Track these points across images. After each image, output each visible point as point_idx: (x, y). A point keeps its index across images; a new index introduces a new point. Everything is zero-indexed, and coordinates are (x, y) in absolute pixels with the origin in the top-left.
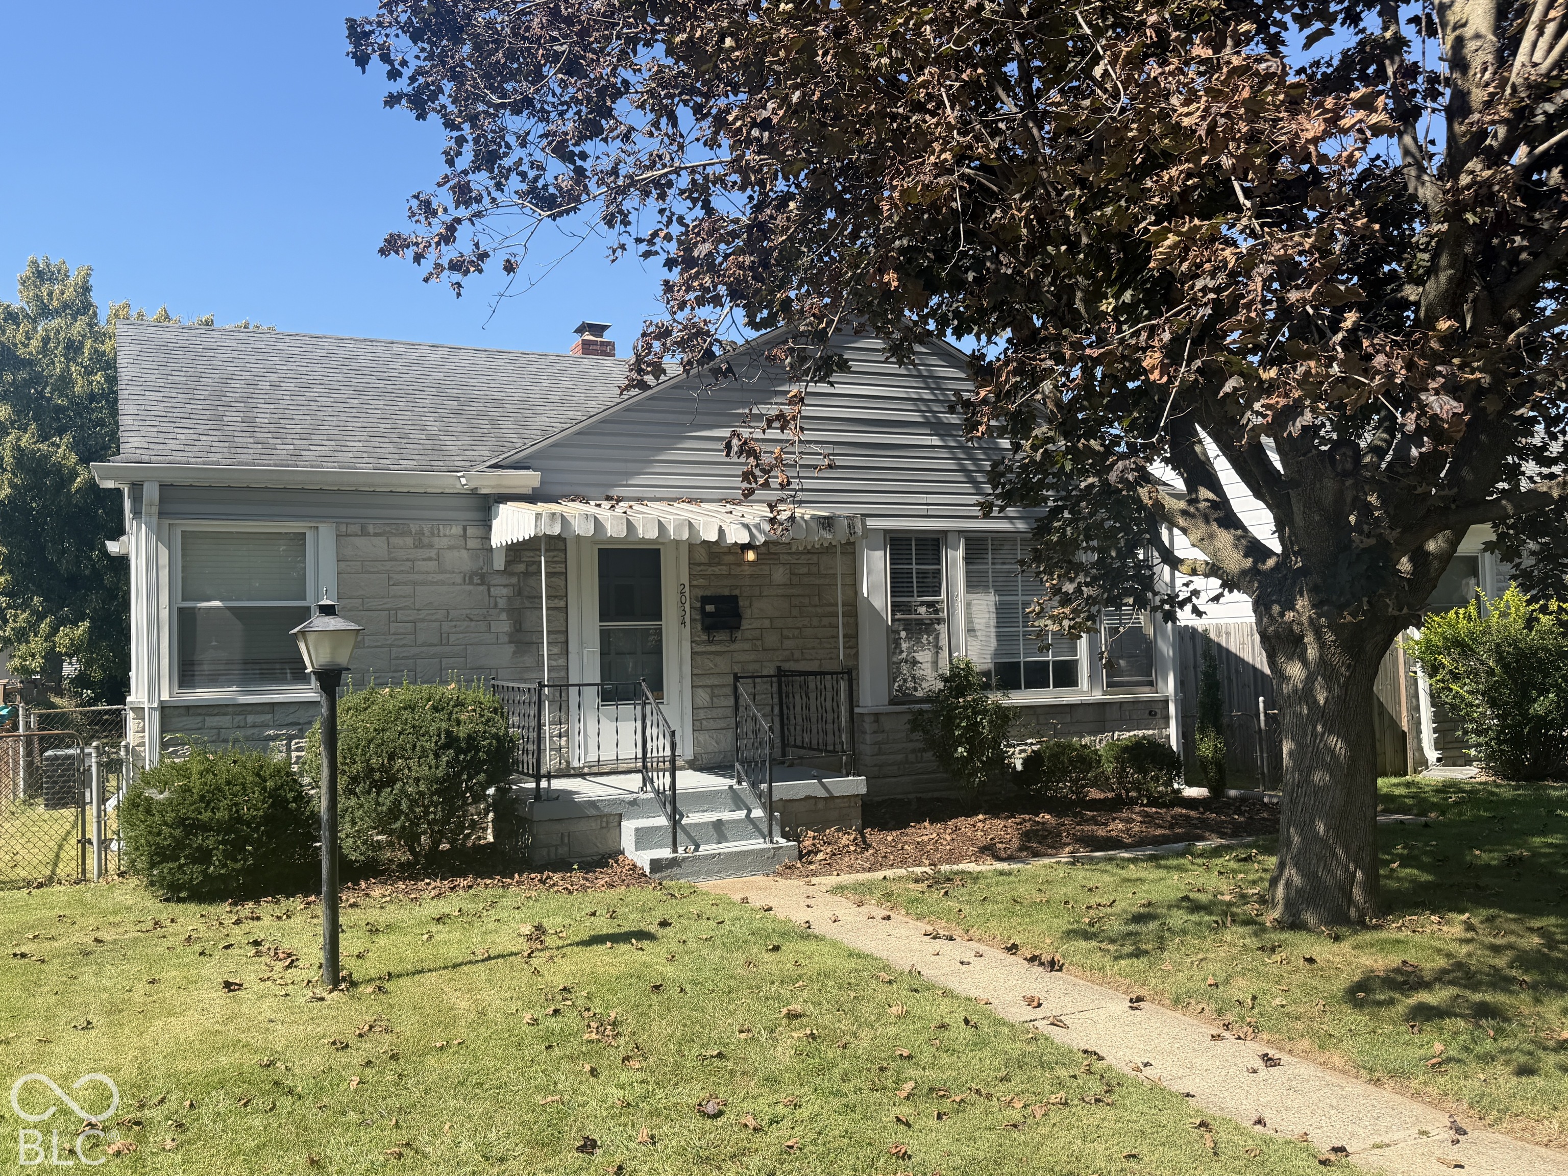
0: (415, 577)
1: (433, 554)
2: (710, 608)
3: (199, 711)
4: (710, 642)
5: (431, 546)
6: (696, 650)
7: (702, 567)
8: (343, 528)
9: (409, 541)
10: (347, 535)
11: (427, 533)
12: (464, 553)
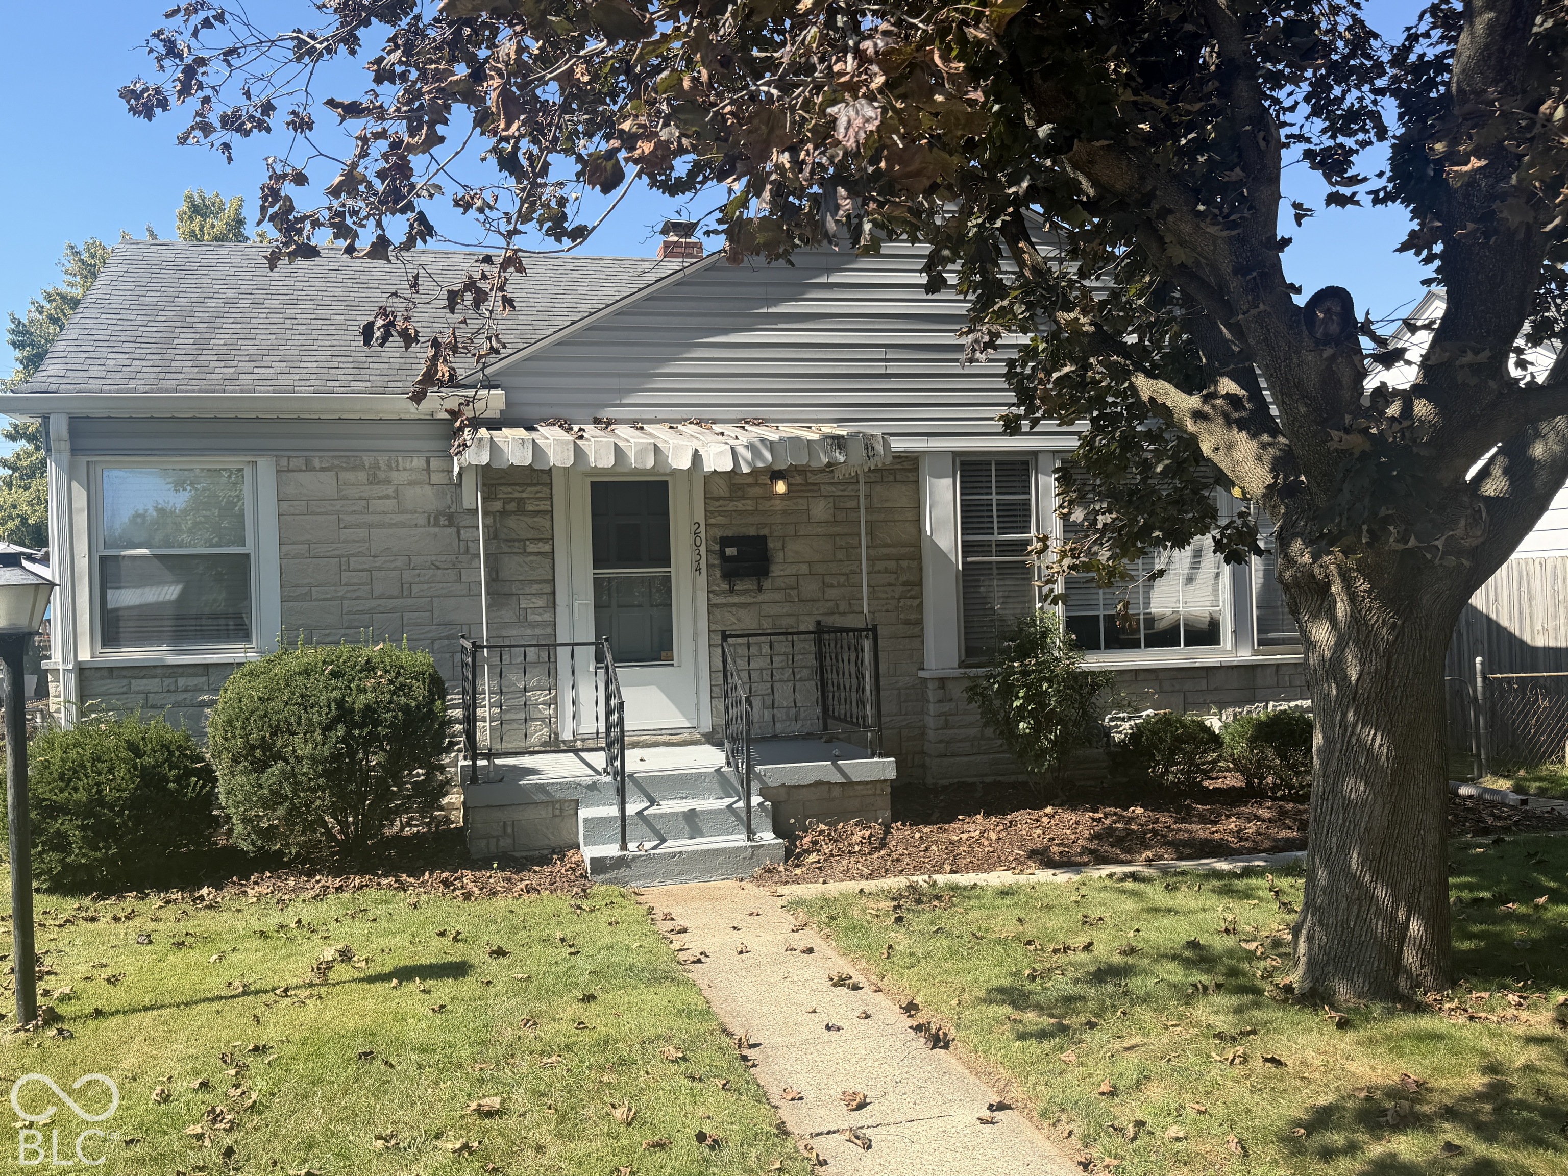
0: (369, 518)
1: (390, 491)
2: (730, 551)
3: (124, 673)
4: (732, 591)
5: (389, 482)
6: (714, 601)
7: (721, 502)
8: (284, 462)
9: (362, 476)
10: (289, 471)
11: (383, 467)
12: (428, 488)
